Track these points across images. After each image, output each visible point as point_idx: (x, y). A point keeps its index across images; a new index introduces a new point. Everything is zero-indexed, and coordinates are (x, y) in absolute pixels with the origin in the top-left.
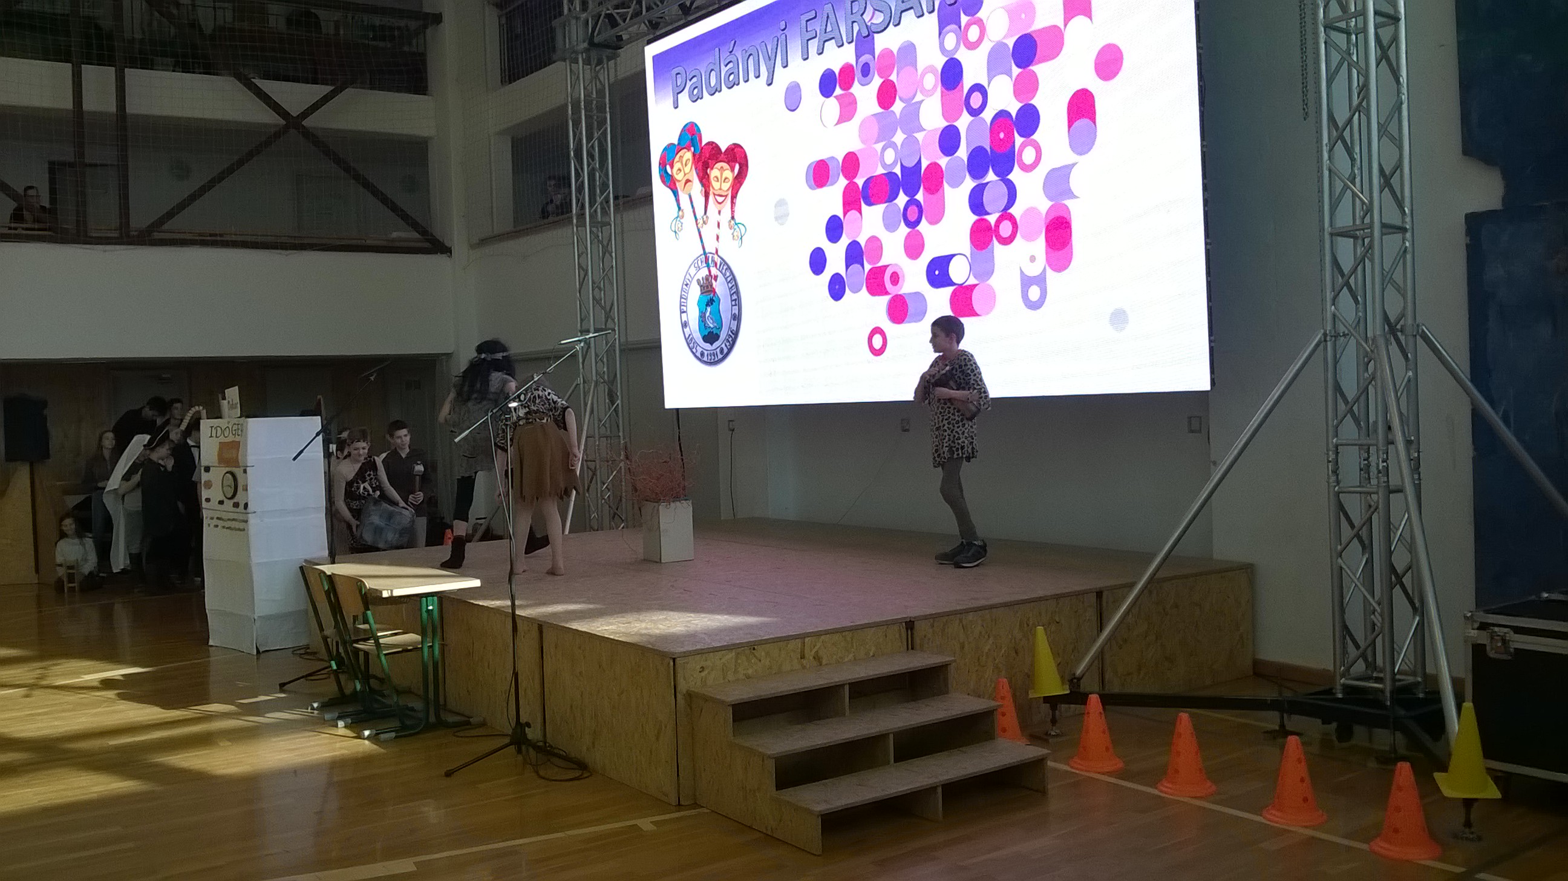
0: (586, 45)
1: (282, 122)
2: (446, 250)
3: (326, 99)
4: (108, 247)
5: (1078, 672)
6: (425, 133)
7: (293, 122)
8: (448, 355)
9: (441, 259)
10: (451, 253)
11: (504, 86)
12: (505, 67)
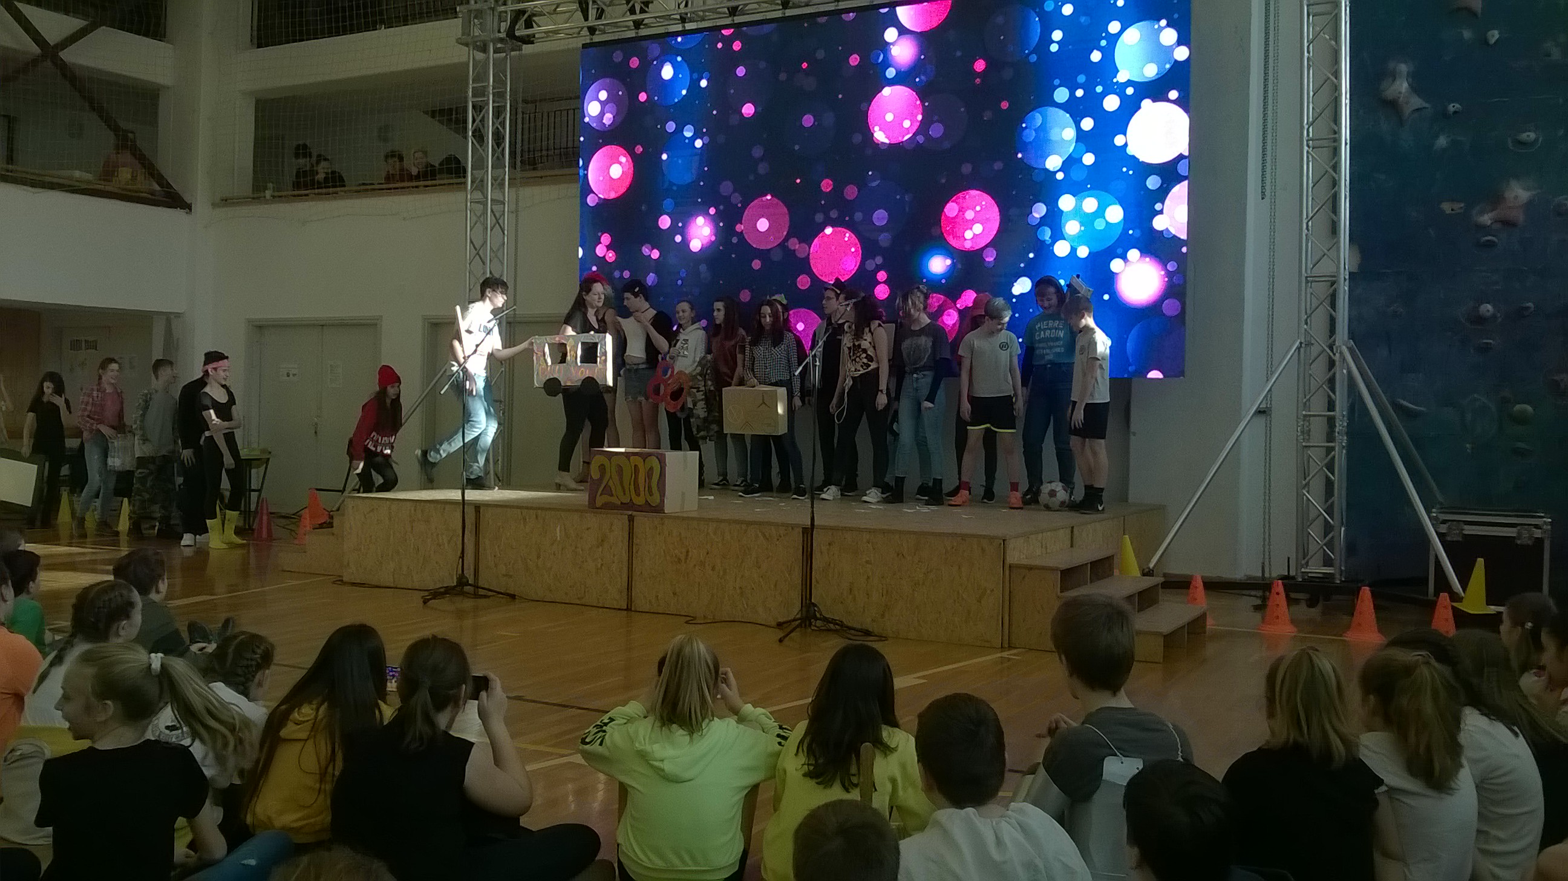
0: (503, 35)
2: (187, 207)
3: (80, 34)
5: (1151, 565)
6: (160, 80)
7: (50, 52)
8: (178, 315)
9: (177, 214)
10: (190, 210)
11: (258, 47)
12: (255, 28)
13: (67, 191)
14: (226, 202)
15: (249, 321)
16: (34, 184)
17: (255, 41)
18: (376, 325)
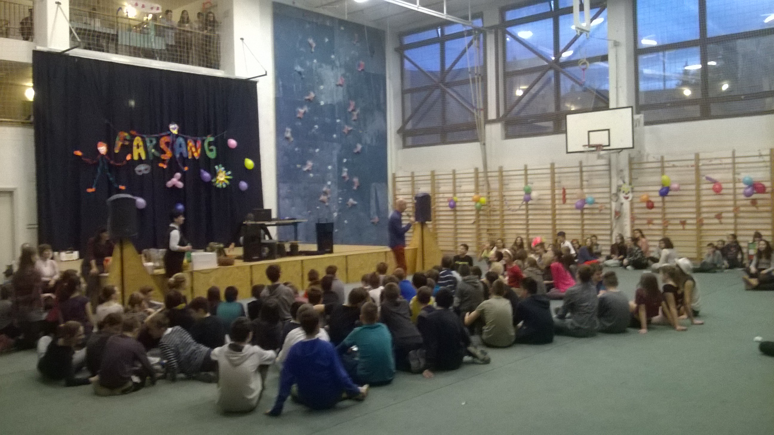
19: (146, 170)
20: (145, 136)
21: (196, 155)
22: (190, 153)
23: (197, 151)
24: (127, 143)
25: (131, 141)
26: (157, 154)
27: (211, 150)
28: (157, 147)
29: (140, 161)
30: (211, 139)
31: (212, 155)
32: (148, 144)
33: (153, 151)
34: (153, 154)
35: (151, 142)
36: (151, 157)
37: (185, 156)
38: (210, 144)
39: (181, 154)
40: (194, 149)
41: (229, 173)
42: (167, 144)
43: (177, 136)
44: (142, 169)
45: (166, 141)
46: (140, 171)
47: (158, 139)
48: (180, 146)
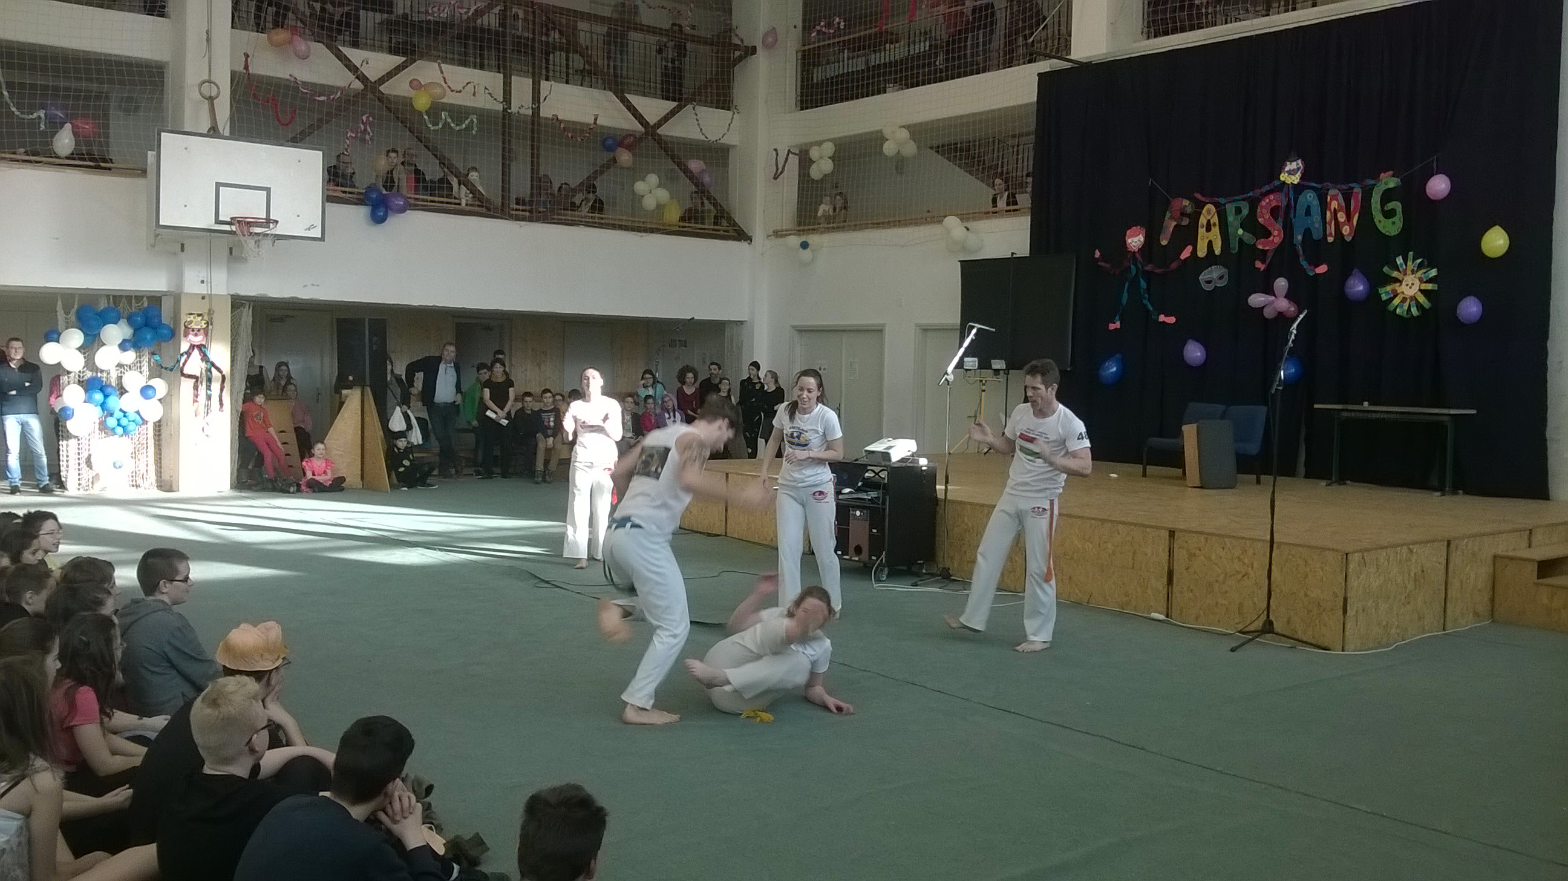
1: (641, 128)
2: (748, 239)
3: (672, 113)
4: (523, 223)
6: (729, 140)
7: (651, 130)
8: (742, 322)
9: (744, 245)
10: (751, 241)
11: (801, 110)
12: (799, 94)
13: (662, 233)
14: (778, 234)
15: (793, 327)
16: (639, 230)
17: (798, 103)
18: (881, 331)
19: (1221, 278)
20: (1222, 201)
21: (1346, 230)
22: (1331, 229)
23: (1349, 218)
24: (1185, 222)
25: (1198, 215)
26: (1249, 238)
27: (1389, 214)
28: (1251, 224)
29: (1211, 258)
30: (1389, 181)
31: (1391, 227)
32: (1231, 218)
33: (1240, 232)
34: (1241, 241)
35: (1238, 211)
36: (1235, 245)
37: (1317, 235)
38: (1388, 196)
39: (1307, 233)
40: (1342, 217)
41: (1433, 273)
42: (1274, 212)
43: (1298, 189)
44: (1213, 277)
45: (1274, 204)
46: (1209, 282)
47: (1254, 204)
48: (1308, 212)
